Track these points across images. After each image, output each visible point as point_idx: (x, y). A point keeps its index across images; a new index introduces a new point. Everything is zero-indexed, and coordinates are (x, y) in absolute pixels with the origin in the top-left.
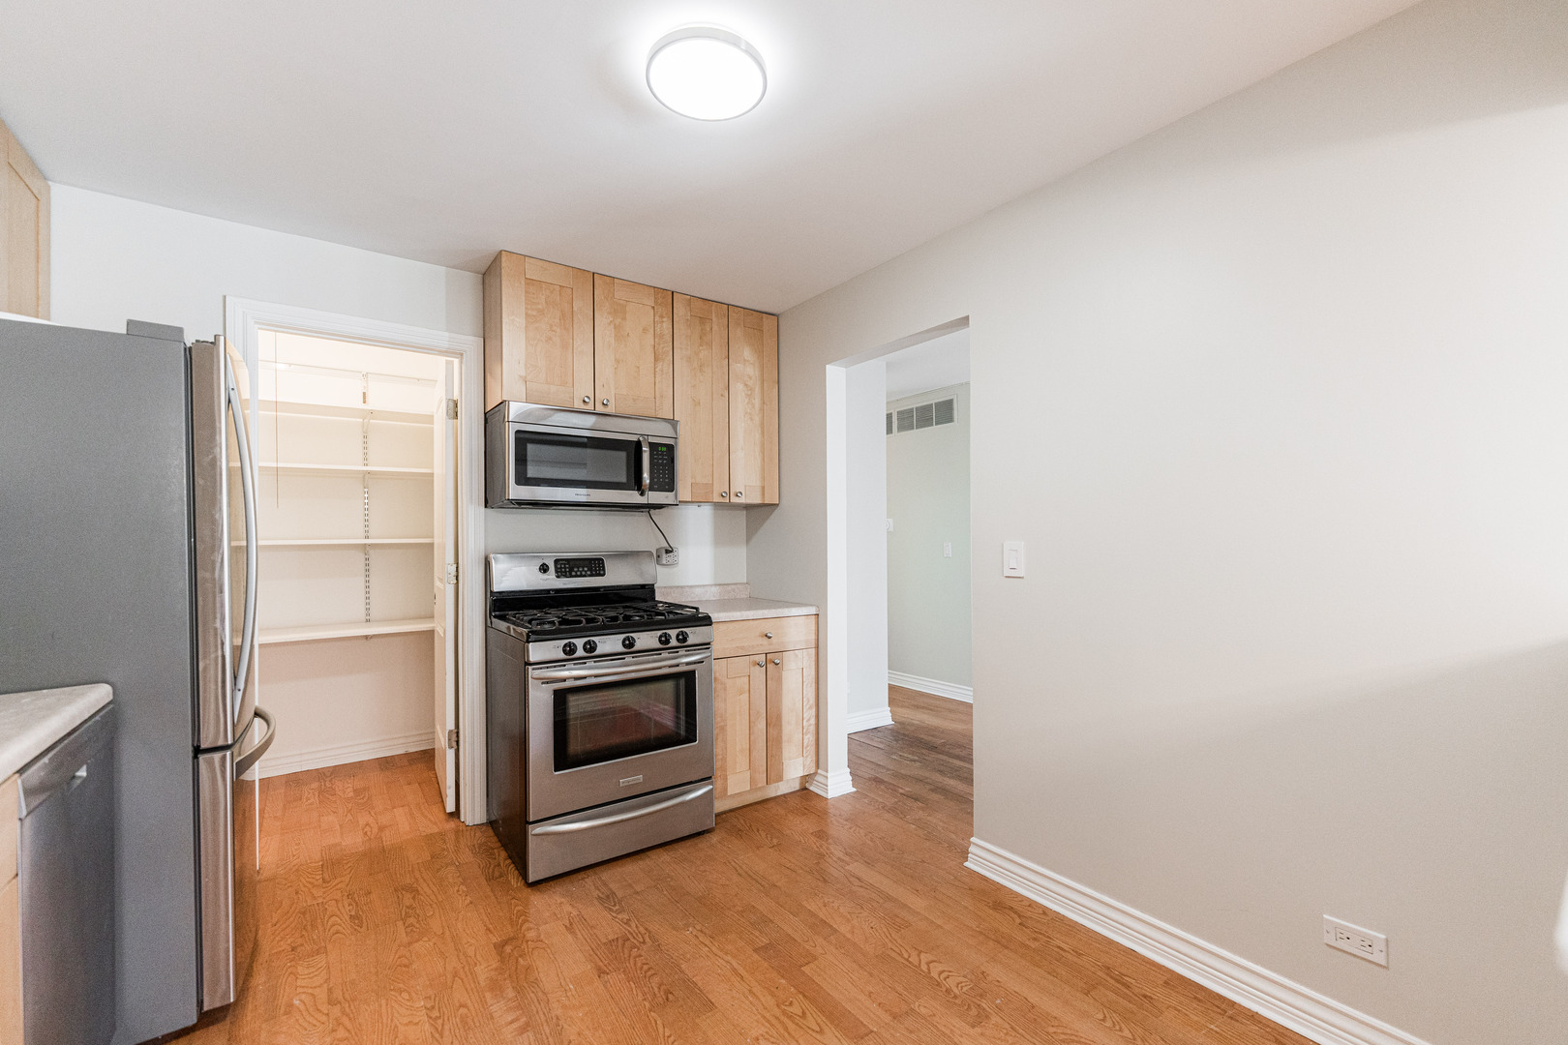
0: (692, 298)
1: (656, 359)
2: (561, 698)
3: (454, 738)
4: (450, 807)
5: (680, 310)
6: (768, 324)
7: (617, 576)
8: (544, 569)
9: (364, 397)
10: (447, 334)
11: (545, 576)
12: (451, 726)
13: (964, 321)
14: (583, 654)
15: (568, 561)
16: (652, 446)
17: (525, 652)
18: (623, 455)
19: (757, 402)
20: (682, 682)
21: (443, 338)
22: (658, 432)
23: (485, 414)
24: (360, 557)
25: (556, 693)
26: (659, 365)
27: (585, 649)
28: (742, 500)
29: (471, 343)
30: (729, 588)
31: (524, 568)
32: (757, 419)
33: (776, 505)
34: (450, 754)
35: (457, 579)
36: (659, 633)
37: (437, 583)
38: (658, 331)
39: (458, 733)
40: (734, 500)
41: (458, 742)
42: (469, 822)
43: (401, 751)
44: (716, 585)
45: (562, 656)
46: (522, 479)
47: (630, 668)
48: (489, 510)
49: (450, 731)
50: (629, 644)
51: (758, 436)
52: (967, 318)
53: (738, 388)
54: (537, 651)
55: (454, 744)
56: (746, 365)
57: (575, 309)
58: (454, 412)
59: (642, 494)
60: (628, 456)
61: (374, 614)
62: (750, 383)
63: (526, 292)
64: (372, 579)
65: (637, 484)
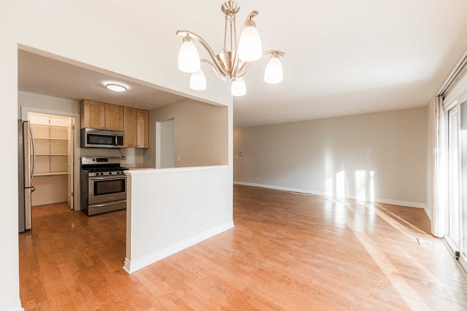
0: (128, 108)
1: (120, 120)
2: (95, 183)
3: (73, 194)
4: (72, 208)
5: (125, 110)
6: (146, 112)
7: (110, 162)
8: (94, 160)
9: (49, 122)
10: (72, 113)
11: (94, 162)
12: (72, 191)
13: (174, 119)
14: (100, 175)
15: (100, 159)
16: (118, 137)
17: (88, 174)
18: (111, 138)
19: (143, 128)
20: (122, 181)
21: (71, 114)
22: (119, 134)
23: (81, 129)
24: (48, 158)
25: (94, 182)
26: (120, 121)
27: (101, 174)
28: (139, 147)
29: (78, 115)
30: (139, 165)
31: (89, 160)
32: (143, 131)
33: (147, 148)
34: (72, 198)
35: (74, 162)
36: (117, 172)
37: (69, 163)
38: (120, 114)
39: (74, 193)
40: (138, 147)
41: (74, 195)
42: (76, 210)
43: (59, 202)
44: (135, 164)
45: (96, 175)
46: (88, 143)
47: (110, 178)
48: (81, 148)
49: (72, 193)
50: (110, 174)
51: (144, 135)
52: (174, 118)
53: (139, 125)
54: (90, 174)
55: (73, 195)
56: (141, 121)
57: (101, 110)
58: (73, 127)
59: (116, 146)
60: (112, 139)
61: (52, 171)
62: (142, 124)
63: (90, 107)
64: (51, 163)
65: (114, 144)
